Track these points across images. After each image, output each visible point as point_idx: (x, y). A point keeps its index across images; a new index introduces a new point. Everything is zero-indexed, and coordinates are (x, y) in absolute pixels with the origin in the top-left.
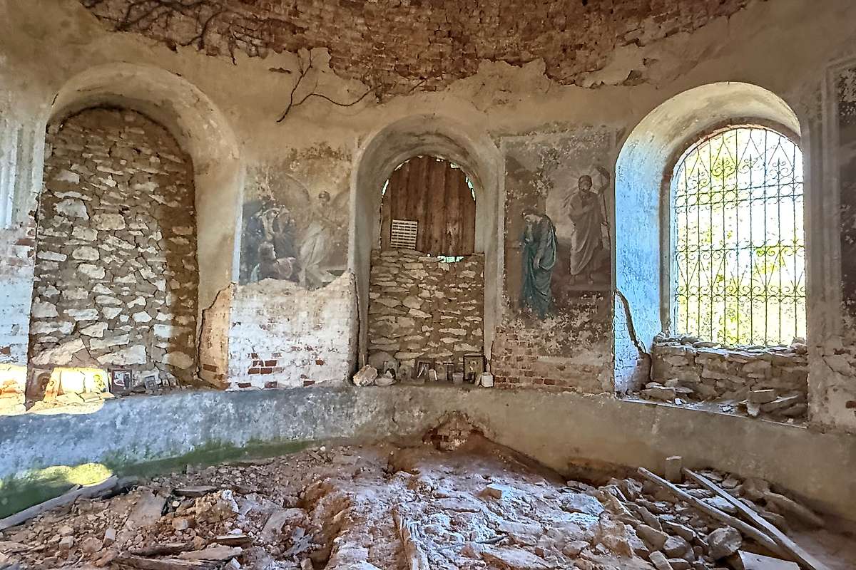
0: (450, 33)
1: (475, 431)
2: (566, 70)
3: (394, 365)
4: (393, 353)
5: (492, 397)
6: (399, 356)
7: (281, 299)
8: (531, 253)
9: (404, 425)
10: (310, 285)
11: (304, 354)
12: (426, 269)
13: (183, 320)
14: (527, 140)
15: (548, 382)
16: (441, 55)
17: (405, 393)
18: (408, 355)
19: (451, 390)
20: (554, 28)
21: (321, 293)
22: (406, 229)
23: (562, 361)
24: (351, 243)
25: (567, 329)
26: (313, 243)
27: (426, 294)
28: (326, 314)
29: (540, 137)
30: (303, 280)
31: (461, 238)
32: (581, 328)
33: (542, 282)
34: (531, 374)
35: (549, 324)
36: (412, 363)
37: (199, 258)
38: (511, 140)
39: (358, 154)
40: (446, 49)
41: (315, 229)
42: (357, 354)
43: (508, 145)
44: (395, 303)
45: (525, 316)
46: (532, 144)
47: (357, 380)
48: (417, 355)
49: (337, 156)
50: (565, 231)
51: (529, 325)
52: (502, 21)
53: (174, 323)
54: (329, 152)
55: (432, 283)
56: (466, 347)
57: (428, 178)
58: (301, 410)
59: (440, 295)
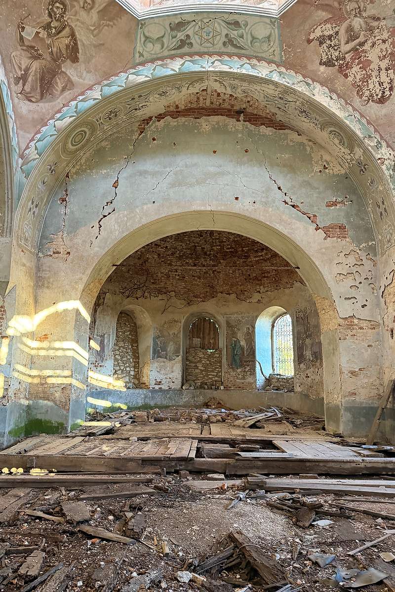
0: (209, 285)
1: (219, 403)
2: (242, 297)
3: (194, 384)
4: (194, 381)
5: (224, 392)
6: (196, 381)
7: (163, 364)
8: (234, 349)
9: (197, 402)
10: (170, 360)
11: (169, 380)
12: (203, 354)
13: (136, 370)
14: (232, 316)
15: (239, 387)
16: (207, 292)
17: (198, 392)
18: (198, 381)
19: (212, 391)
20: (238, 285)
21: (173, 362)
22: (197, 341)
23: (243, 381)
24: (181, 347)
25: (244, 372)
26: (171, 348)
27: (203, 362)
28: (174, 368)
29: (236, 315)
30: (168, 358)
31: (215, 344)
32: (248, 371)
33: (237, 358)
34: (234, 385)
35: (239, 370)
36: (200, 384)
37: (139, 352)
38: (228, 316)
39: (183, 321)
40: (208, 290)
41: (171, 343)
42: (183, 380)
43: (227, 317)
44: (194, 365)
45: (232, 368)
46: (233, 317)
47: (184, 388)
48: (200, 381)
49: (177, 322)
50: (243, 343)
51: (234, 371)
52: (224, 283)
53: (134, 371)
54: (175, 321)
55: (205, 358)
56: (216, 378)
57: (204, 325)
58: (168, 396)
59: (208, 362)
